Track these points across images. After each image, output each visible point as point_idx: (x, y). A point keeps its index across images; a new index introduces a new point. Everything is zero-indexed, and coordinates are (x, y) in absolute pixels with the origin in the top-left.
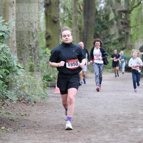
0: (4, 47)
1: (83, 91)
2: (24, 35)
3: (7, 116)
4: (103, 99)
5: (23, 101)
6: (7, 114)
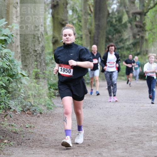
0: (7, 52)
1: (94, 101)
2: (29, 39)
3: (10, 128)
4: (116, 110)
5: (28, 112)
6: (10, 126)
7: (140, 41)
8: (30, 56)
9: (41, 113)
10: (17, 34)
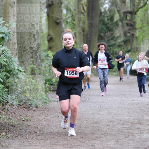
0: (5, 50)
1: (87, 95)
2: (25, 37)
3: (8, 121)
4: (108, 104)
5: (25, 106)
6: (7, 119)
7: (131, 39)
8: (27, 52)
9: (37, 107)
10: (14, 32)
